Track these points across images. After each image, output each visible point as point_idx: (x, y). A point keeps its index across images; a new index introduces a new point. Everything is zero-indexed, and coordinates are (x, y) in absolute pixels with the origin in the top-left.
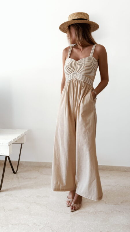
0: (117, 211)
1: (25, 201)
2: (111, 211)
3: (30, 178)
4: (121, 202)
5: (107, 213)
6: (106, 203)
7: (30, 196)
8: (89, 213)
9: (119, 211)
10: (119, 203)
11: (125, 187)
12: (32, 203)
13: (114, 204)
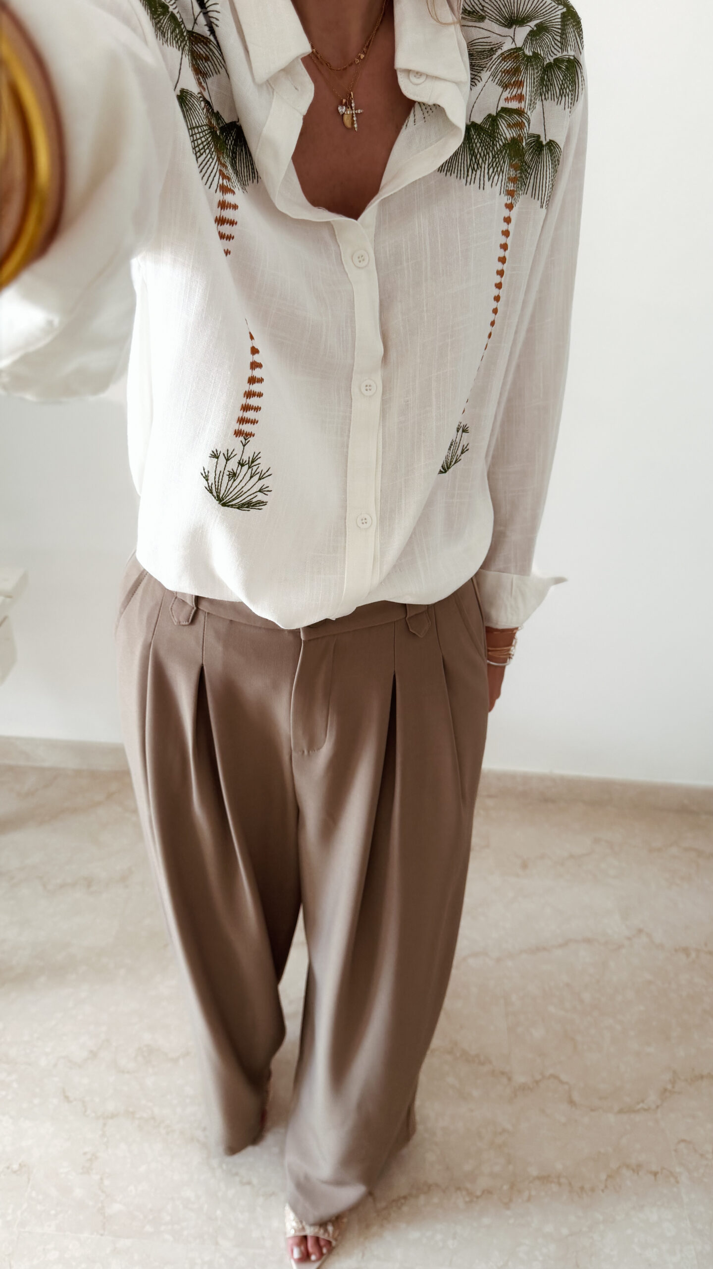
0: (637, 1169)
1: (67, 1098)
2: (603, 1176)
3: (89, 882)
4: (665, 1090)
5: (582, 1188)
6: (572, 1102)
7: (94, 1055)
8: (470, 1193)
9: (654, 1168)
10: (653, 1098)
11: (686, 951)
12: (113, 1116)
13: (621, 1111)
